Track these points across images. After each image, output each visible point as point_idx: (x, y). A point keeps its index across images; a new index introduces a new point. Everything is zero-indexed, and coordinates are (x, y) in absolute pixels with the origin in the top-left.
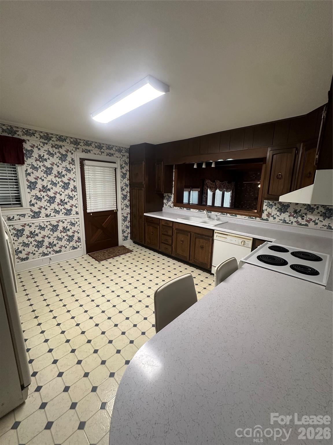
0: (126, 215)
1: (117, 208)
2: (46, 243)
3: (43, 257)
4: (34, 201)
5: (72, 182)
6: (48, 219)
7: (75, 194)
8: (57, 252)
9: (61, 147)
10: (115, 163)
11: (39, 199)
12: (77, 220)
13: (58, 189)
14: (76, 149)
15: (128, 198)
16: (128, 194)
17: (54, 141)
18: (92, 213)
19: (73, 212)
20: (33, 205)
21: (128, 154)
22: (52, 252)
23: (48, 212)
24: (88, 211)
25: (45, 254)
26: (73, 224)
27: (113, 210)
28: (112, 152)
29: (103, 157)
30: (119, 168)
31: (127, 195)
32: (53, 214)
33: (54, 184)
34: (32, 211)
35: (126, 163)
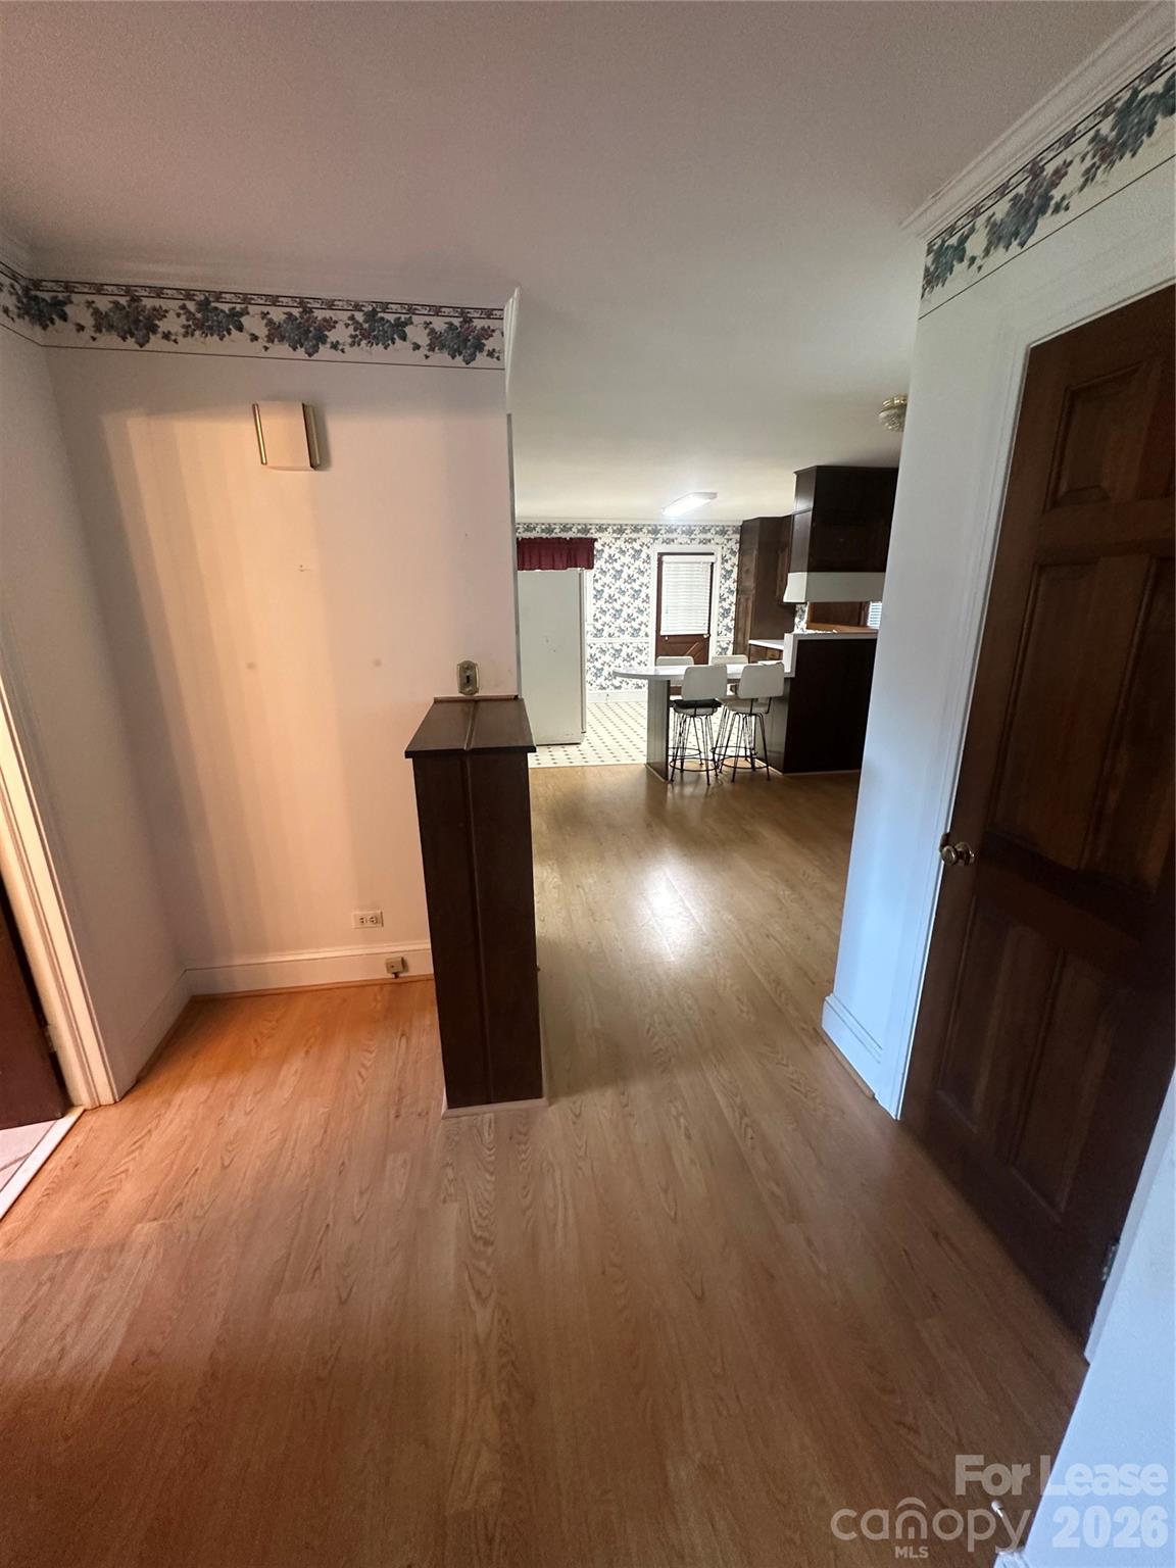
0: (725, 646)
1: (709, 630)
2: (605, 673)
3: (600, 691)
4: (598, 616)
5: (644, 589)
6: (612, 640)
7: (646, 605)
8: (616, 688)
9: (635, 540)
10: (713, 554)
11: (604, 612)
12: (645, 646)
13: (626, 599)
14: (654, 539)
15: (732, 614)
16: (733, 608)
17: (628, 534)
18: (668, 636)
19: (642, 633)
20: (597, 620)
21: (738, 536)
22: (611, 687)
23: (612, 631)
24: (662, 633)
25: (602, 688)
26: (640, 651)
27: (702, 635)
28: (709, 536)
29: (696, 547)
30: (719, 560)
31: (729, 609)
32: (617, 634)
33: (623, 592)
34: (595, 628)
35: (733, 552)
